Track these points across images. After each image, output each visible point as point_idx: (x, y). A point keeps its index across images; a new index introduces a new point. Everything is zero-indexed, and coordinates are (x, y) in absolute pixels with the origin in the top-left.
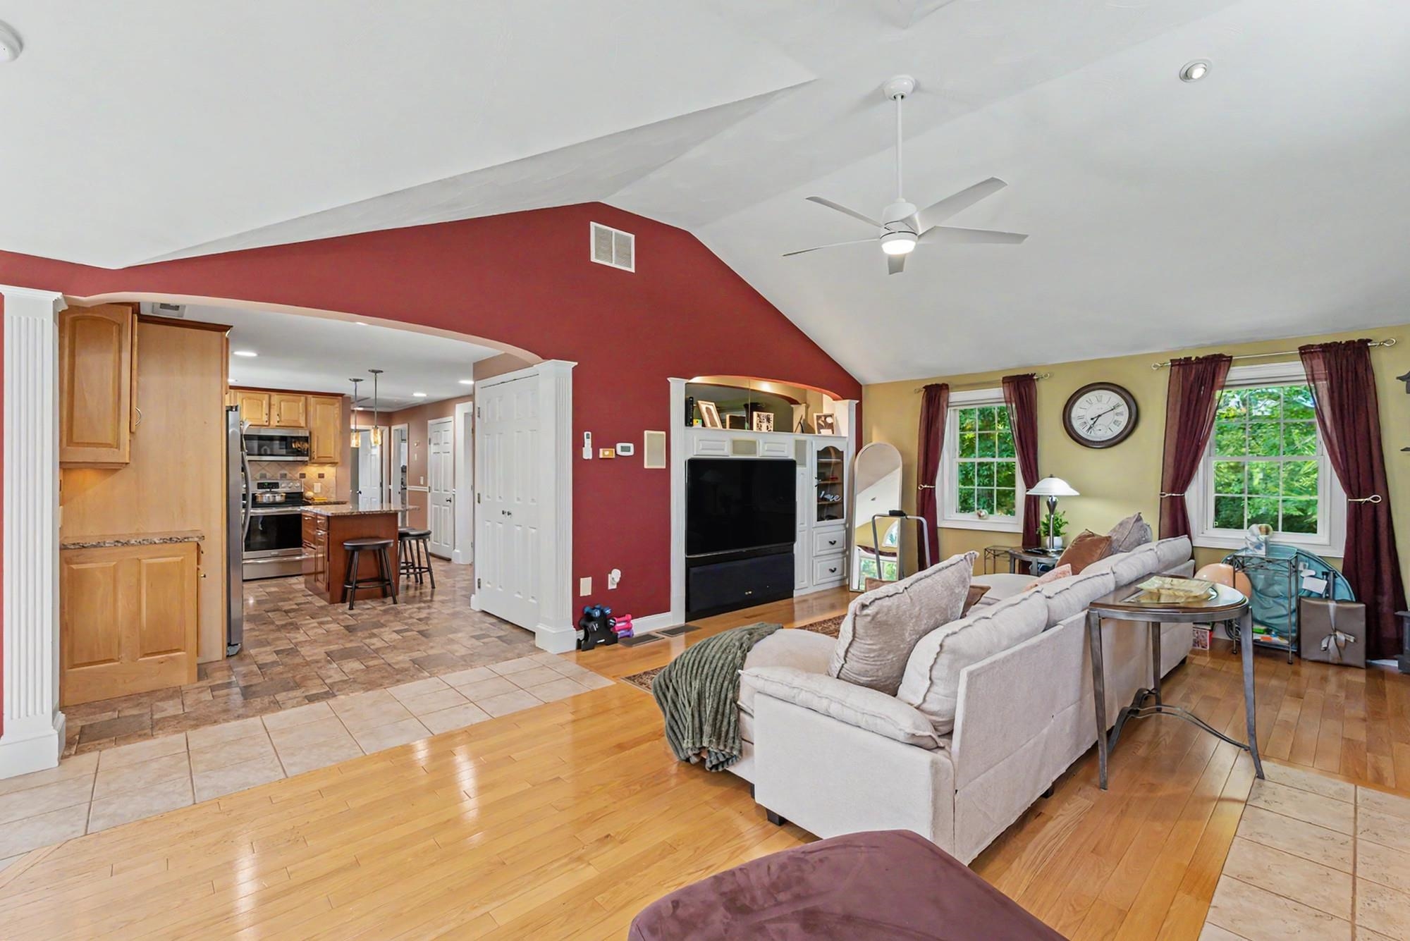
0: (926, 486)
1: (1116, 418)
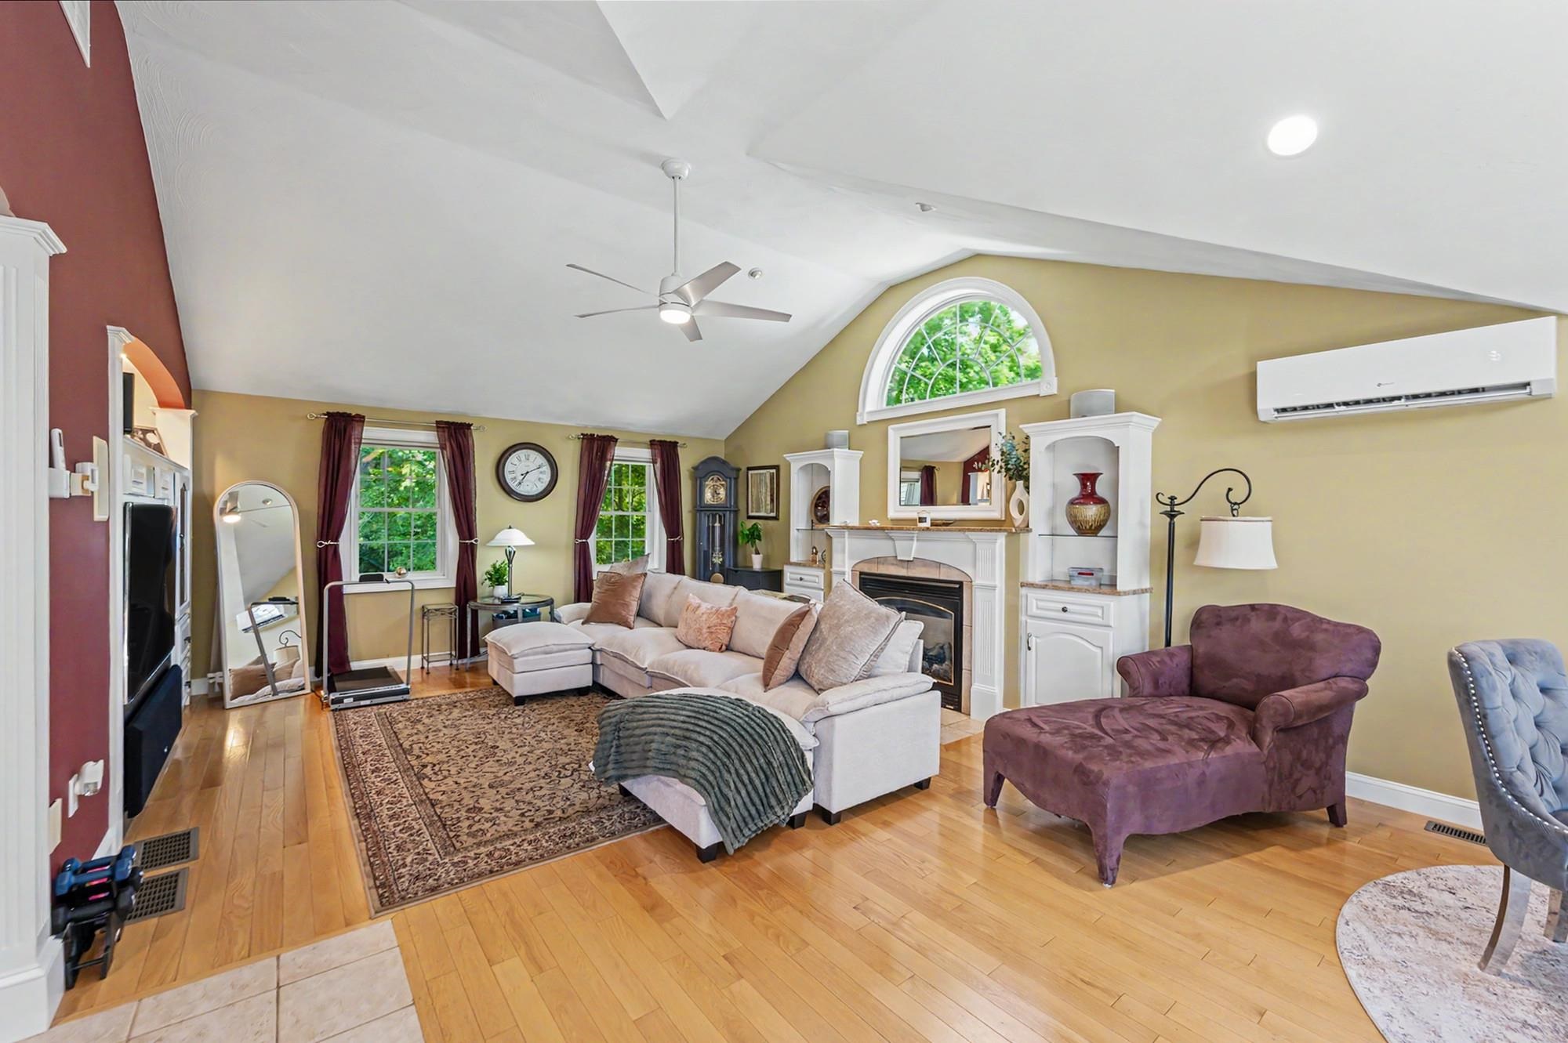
0: (329, 542)
1: (541, 476)
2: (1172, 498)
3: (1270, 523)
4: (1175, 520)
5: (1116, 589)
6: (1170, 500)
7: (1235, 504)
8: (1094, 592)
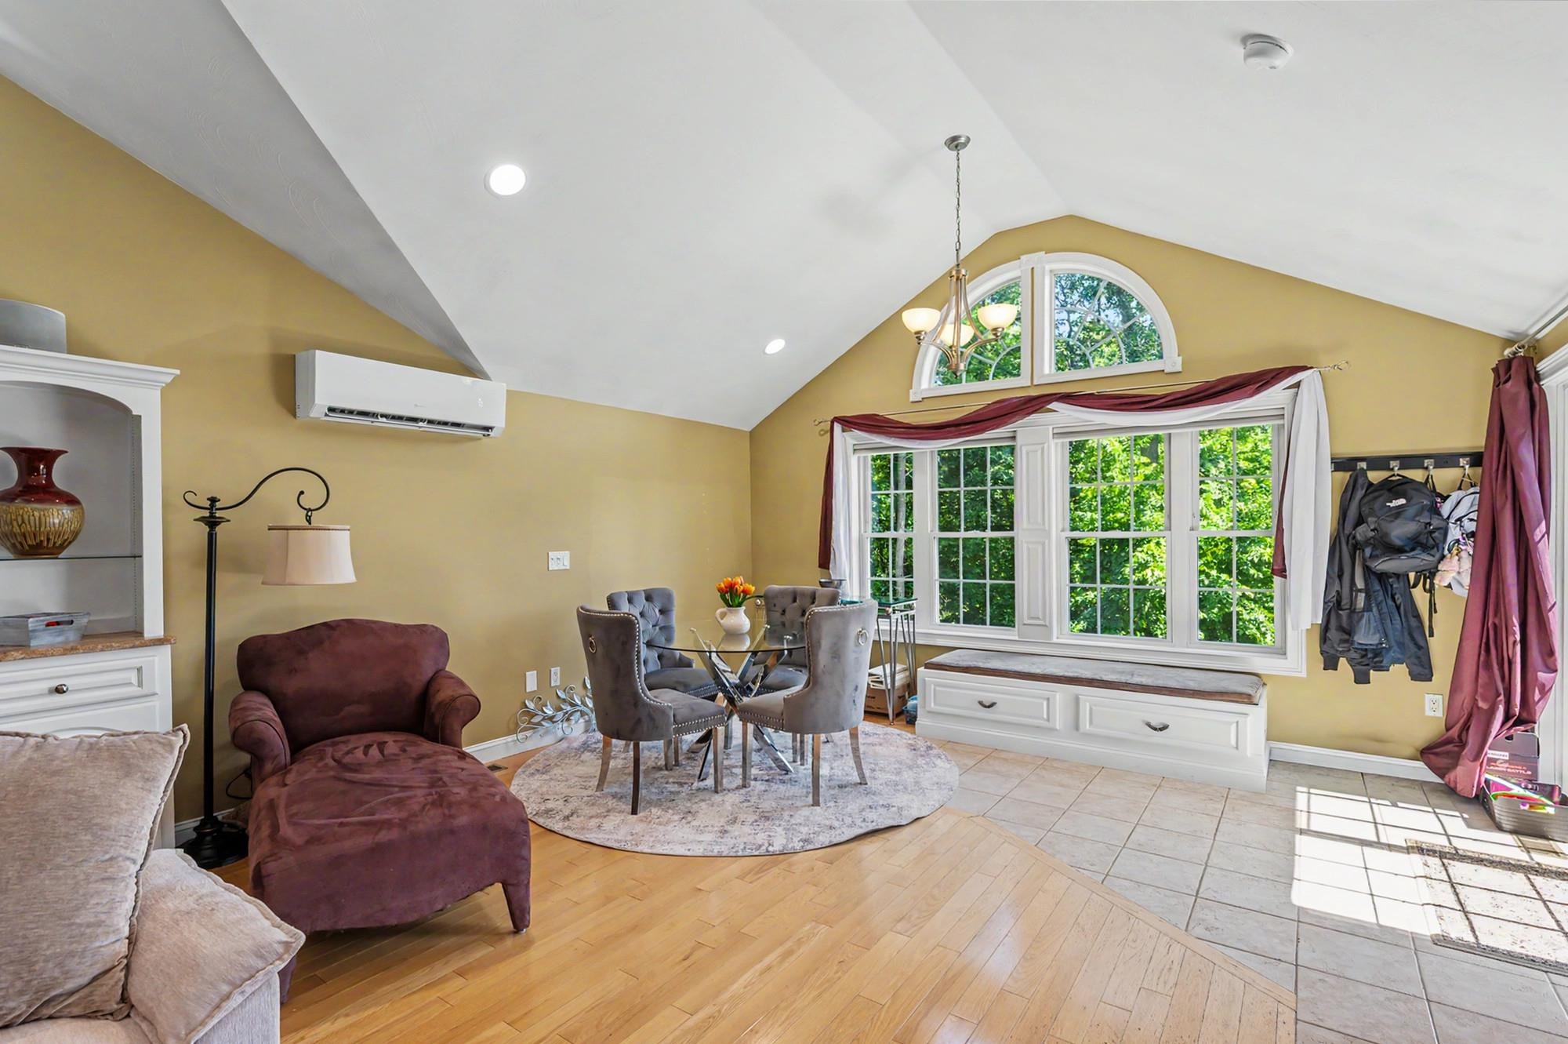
2: (213, 500)
3: (348, 532)
4: (218, 529)
5: (143, 636)
6: (209, 502)
7: (310, 510)
8: (69, 650)
